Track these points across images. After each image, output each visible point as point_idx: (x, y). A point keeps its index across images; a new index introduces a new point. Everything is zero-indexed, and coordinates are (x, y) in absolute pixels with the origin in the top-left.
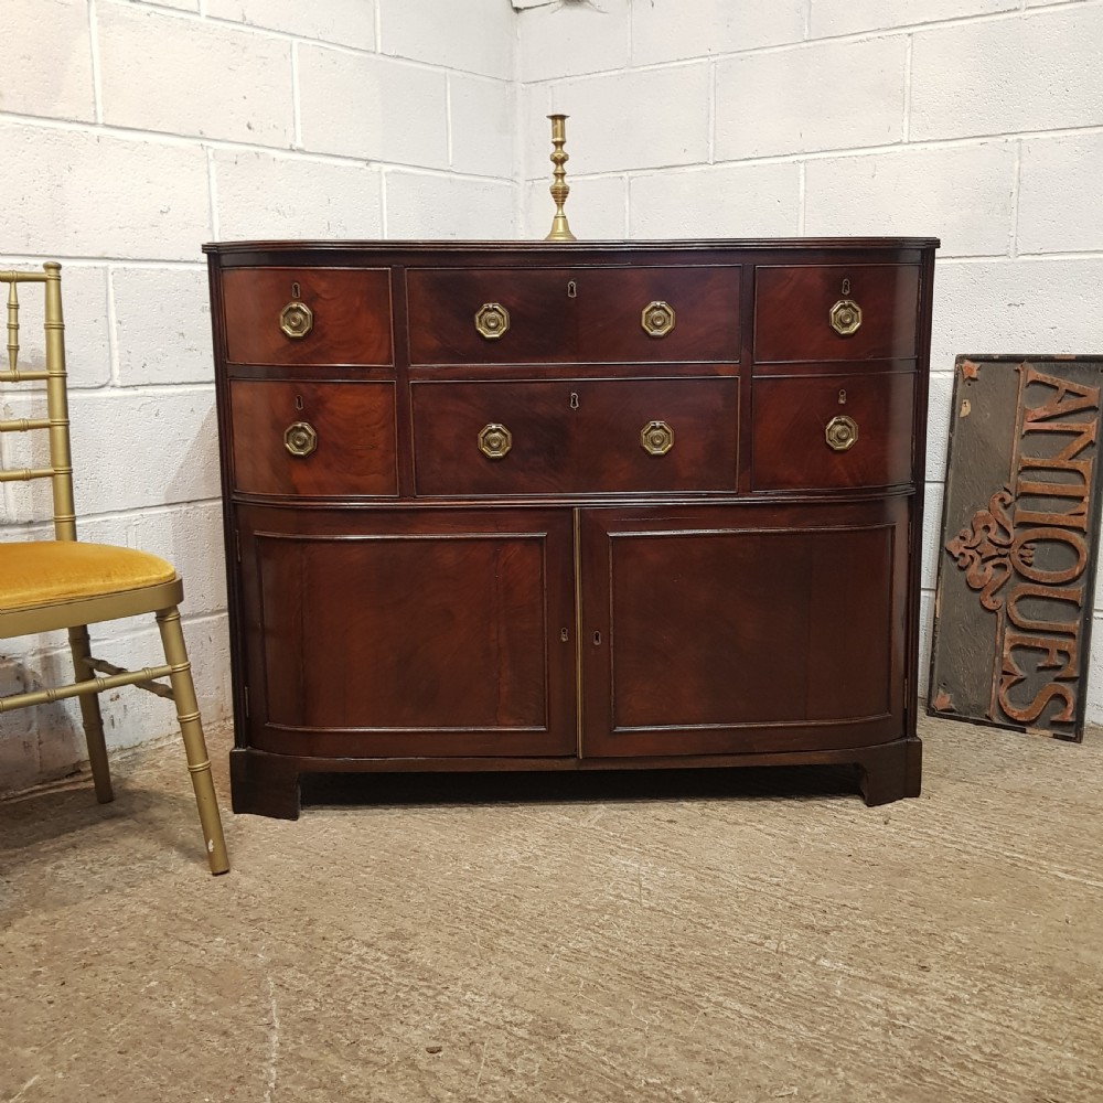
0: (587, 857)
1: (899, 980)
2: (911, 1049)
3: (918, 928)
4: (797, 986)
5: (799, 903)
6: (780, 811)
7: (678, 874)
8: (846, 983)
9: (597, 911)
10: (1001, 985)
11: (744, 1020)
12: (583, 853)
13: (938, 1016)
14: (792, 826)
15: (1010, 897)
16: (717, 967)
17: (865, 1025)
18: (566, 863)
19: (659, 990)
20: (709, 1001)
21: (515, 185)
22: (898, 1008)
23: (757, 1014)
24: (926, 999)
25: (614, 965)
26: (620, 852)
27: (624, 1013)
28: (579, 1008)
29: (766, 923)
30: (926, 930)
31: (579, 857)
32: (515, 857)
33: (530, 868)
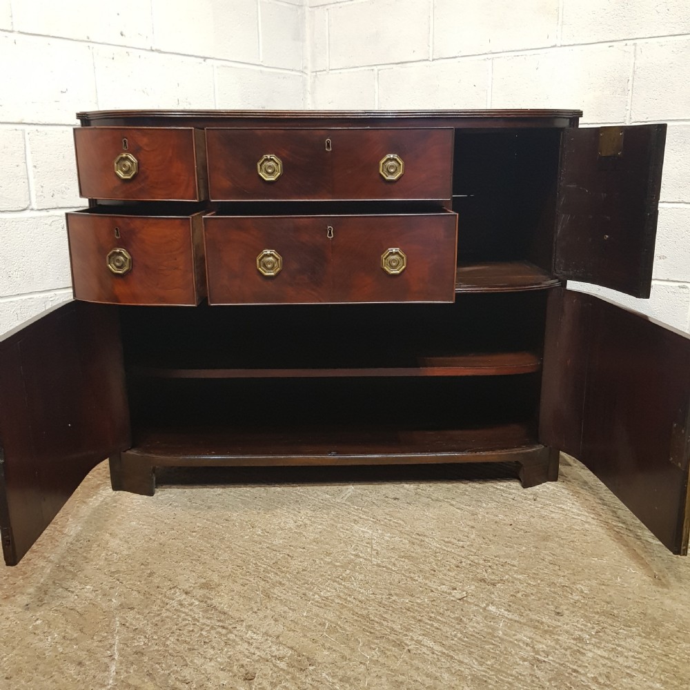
0: (339, 525)
1: (542, 623)
2: (549, 681)
3: (555, 582)
4: (473, 627)
5: (476, 561)
6: (467, 491)
7: (397, 539)
8: (506, 625)
9: (342, 567)
10: (611, 628)
11: (435, 656)
12: (335, 522)
13: (568, 653)
14: (474, 502)
15: (617, 558)
16: (419, 612)
17: (518, 660)
18: (325, 530)
19: (378, 631)
20: (412, 639)
21: (305, 76)
22: (541, 646)
23: (444, 651)
24: (560, 638)
25: (350, 610)
26: (361, 521)
27: (353, 650)
28: (323, 645)
29: (454, 577)
30: (561, 583)
31: (333, 525)
32: (291, 524)
33: (301, 533)
